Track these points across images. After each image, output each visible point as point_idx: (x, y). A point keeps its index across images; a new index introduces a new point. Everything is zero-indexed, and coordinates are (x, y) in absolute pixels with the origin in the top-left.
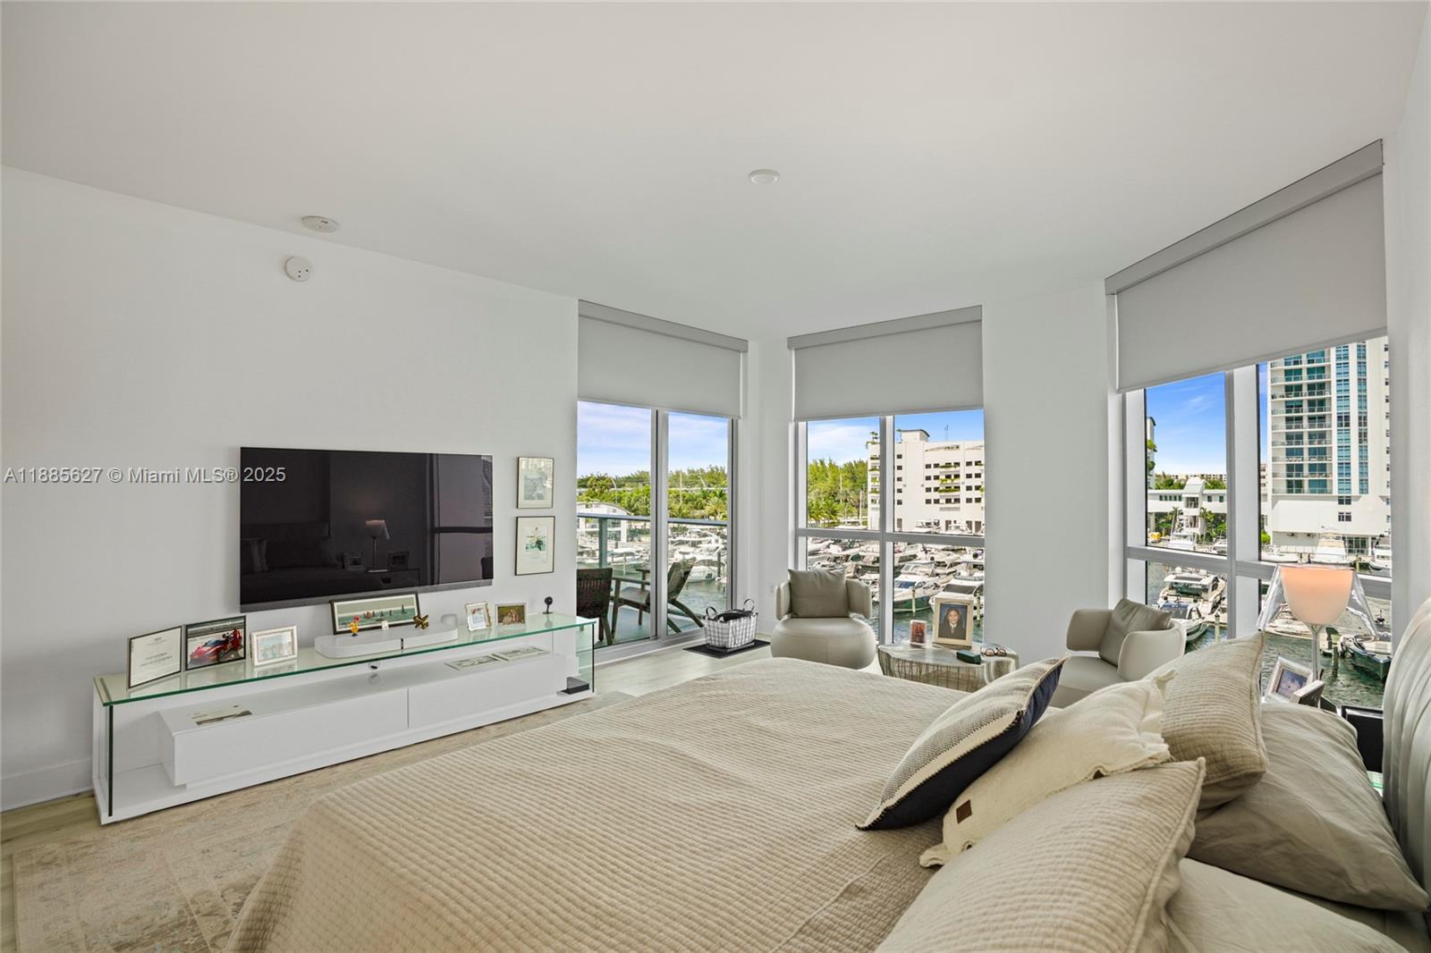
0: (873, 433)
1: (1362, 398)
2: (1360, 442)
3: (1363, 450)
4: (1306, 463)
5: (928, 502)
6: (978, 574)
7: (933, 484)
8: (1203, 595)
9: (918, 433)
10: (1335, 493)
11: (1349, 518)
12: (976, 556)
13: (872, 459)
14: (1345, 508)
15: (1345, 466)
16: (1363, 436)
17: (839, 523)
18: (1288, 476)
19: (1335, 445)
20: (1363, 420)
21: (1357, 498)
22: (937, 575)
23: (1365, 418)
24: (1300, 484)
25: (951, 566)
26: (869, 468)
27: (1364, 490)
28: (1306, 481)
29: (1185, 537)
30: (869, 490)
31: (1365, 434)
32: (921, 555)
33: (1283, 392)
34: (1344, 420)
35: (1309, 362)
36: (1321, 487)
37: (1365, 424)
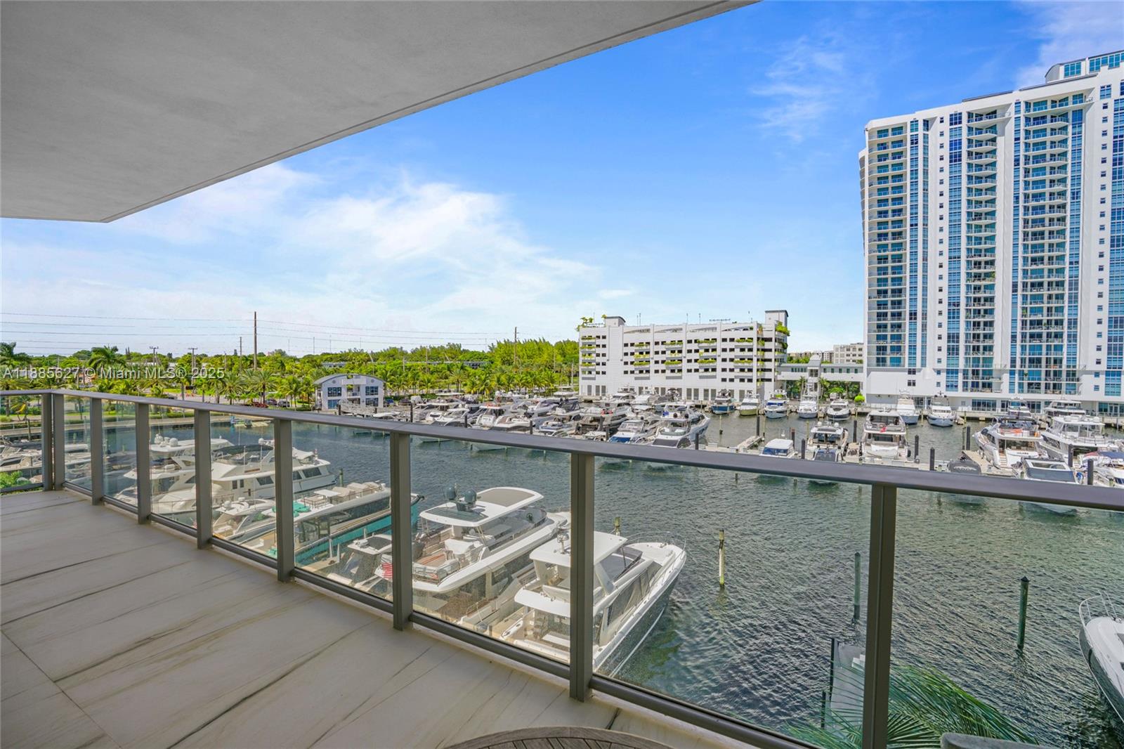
0: (583, 319)
1: (925, 301)
2: (923, 330)
3: (924, 337)
4: (889, 345)
5: (626, 372)
6: (679, 430)
7: (630, 359)
8: (837, 442)
9: (617, 320)
10: (907, 366)
11: (914, 384)
12: (675, 416)
13: (583, 339)
14: (912, 377)
15: (913, 348)
16: (924, 326)
17: (556, 390)
18: (878, 354)
19: (907, 333)
20: (925, 316)
21: (920, 370)
22: (646, 431)
23: (926, 314)
24: (884, 360)
25: (652, 423)
26: (581, 345)
27: (924, 365)
28: (888, 358)
29: (811, 398)
30: (581, 363)
31: (926, 326)
32: (630, 415)
33: (876, 294)
34: (913, 315)
35: (894, 273)
36: (897, 362)
37: (926, 319)
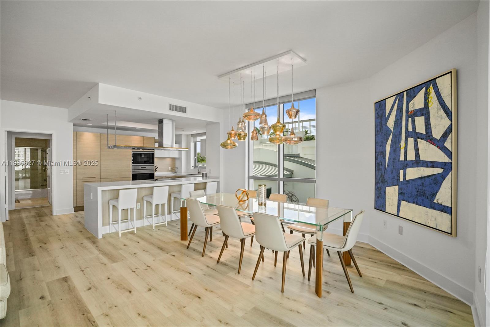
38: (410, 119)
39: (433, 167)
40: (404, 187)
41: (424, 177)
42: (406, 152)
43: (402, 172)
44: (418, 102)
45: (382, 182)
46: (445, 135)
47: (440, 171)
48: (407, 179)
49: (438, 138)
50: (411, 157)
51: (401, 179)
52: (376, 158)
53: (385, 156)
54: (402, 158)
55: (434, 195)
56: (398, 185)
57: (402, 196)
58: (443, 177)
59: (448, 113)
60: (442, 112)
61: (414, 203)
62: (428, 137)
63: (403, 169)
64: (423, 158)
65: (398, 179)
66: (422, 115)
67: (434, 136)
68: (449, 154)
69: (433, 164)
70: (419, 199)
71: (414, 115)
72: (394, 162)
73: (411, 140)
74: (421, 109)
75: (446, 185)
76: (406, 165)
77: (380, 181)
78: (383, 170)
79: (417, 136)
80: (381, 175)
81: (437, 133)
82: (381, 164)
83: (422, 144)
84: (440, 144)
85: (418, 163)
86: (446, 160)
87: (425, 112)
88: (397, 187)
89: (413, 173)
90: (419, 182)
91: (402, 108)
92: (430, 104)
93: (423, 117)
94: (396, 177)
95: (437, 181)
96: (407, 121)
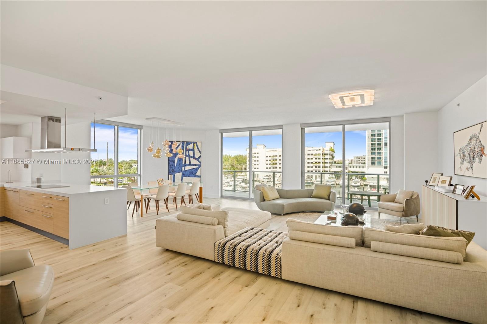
4: (376, 157)
5: (267, 168)
7: (269, 162)
9: (263, 146)
10: (383, 165)
14: (386, 170)
15: (386, 158)
17: (237, 176)
18: (372, 160)
19: (383, 152)
24: (375, 163)
30: (247, 164)
33: (370, 136)
34: (386, 144)
36: (380, 163)
38: (187, 151)
39: (195, 166)
40: (184, 172)
41: (192, 169)
42: (185, 161)
43: (183, 168)
44: (190, 147)
45: (173, 172)
46: (199, 158)
47: (198, 167)
48: (186, 170)
49: (197, 158)
50: (187, 162)
51: (183, 170)
52: (169, 163)
53: (175, 162)
54: (183, 163)
55: (196, 173)
56: (181, 172)
57: (183, 175)
58: (198, 168)
59: (200, 152)
60: (198, 151)
61: (189, 177)
62: (194, 157)
63: (184, 166)
64: (192, 163)
65: (182, 170)
66: (192, 151)
67: (196, 157)
68: (200, 162)
69: (195, 165)
70: (191, 175)
71: (189, 150)
72: (179, 164)
73: (187, 158)
74: (191, 149)
75: (199, 170)
76: (185, 165)
77: (172, 172)
78: (173, 167)
79: (190, 157)
80: (172, 169)
81: (197, 157)
82: (172, 165)
83: (192, 159)
84: (198, 160)
85: (190, 164)
86: (200, 164)
87: (193, 150)
88: (181, 173)
89: (188, 168)
90: (191, 170)
91: (184, 147)
92: (195, 149)
93: (192, 152)
94: (180, 170)
95: (196, 170)
96: (186, 151)
